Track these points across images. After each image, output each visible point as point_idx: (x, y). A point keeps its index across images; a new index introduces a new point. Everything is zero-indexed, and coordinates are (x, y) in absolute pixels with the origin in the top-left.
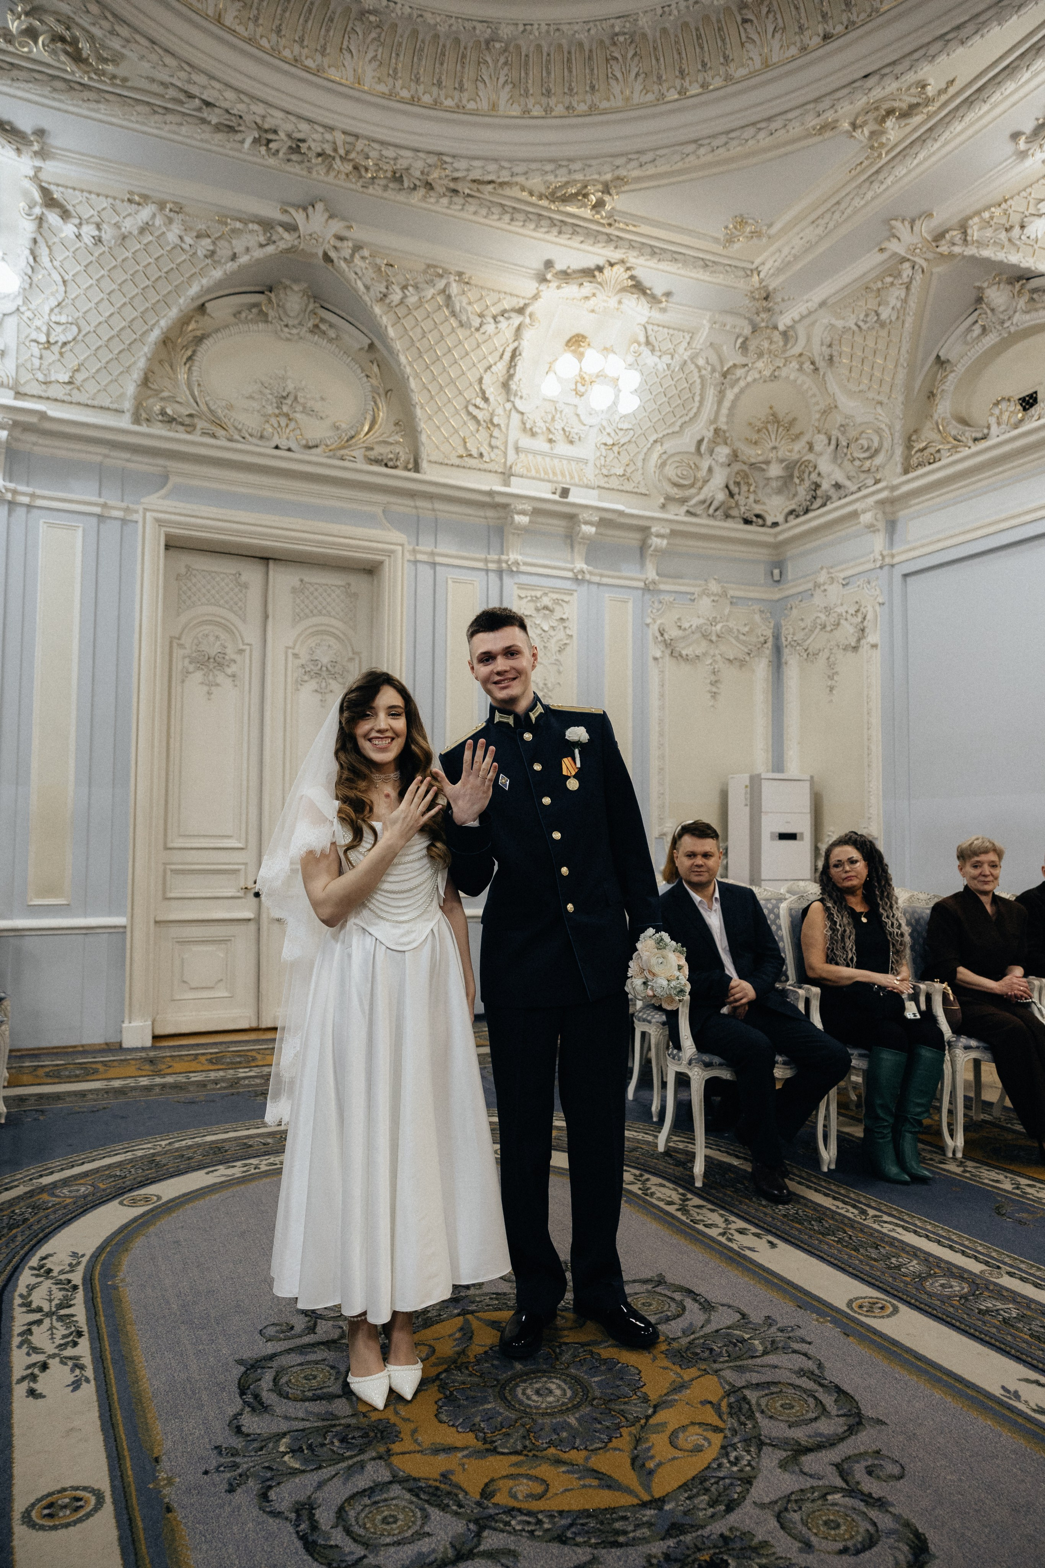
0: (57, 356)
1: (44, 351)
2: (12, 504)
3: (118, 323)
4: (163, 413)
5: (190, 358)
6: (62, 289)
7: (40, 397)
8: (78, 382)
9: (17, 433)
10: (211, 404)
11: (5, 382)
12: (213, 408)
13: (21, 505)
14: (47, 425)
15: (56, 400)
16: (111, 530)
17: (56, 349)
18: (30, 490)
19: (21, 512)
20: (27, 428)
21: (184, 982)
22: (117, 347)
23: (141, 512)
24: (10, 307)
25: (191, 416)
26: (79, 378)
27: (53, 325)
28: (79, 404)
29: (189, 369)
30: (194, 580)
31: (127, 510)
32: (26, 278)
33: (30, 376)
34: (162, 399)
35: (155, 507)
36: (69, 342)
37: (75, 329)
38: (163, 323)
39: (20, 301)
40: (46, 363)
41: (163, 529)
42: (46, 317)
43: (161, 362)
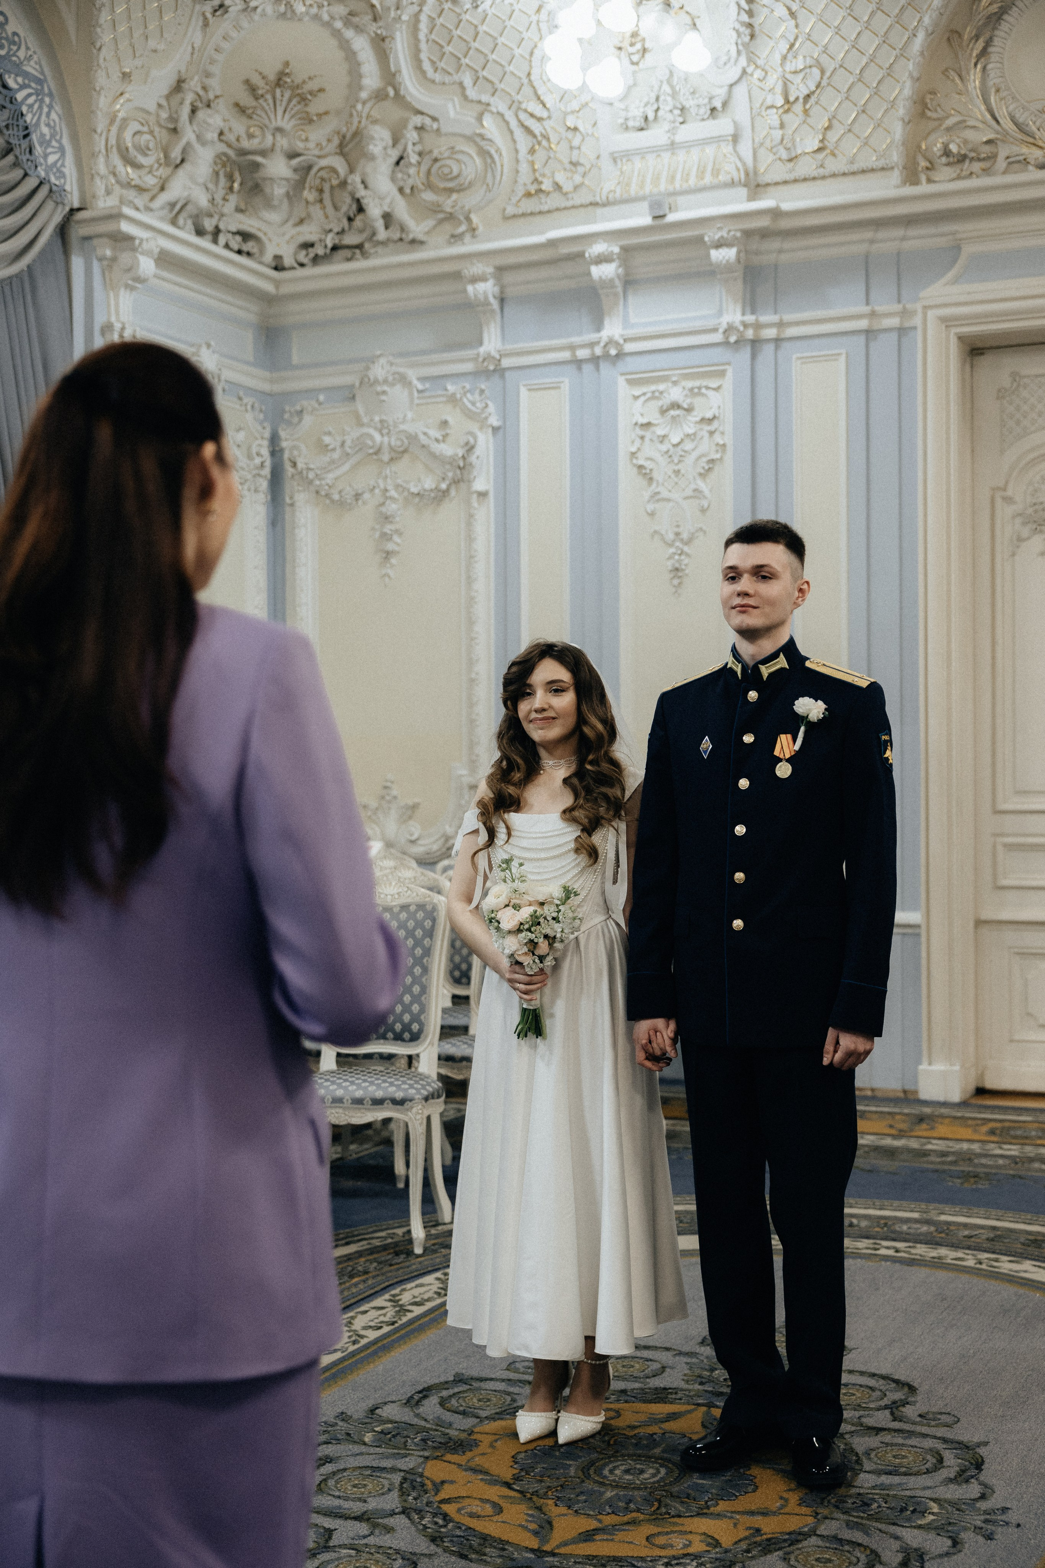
0: (801, 116)
1: (786, 117)
2: (756, 344)
3: (870, 44)
4: (947, 153)
5: (984, 52)
6: (793, 22)
7: (785, 182)
8: (830, 145)
9: (754, 245)
10: (1017, 116)
11: (736, 179)
12: (1021, 120)
13: (768, 341)
14: (785, 224)
15: (805, 180)
16: (885, 345)
17: (798, 108)
18: (774, 318)
19: (768, 350)
20: (764, 234)
21: (1029, 1014)
22: (874, 75)
23: (920, 310)
24: (734, 73)
25: (989, 142)
26: (833, 137)
27: (788, 76)
28: (834, 175)
29: (984, 69)
30: (1025, 393)
31: (905, 313)
32: (742, 29)
33: (771, 157)
34: (948, 129)
35: (939, 301)
36: (813, 92)
37: (816, 72)
38: (927, 20)
39: (743, 62)
40: (789, 131)
41: (954, 330)
42: (780, 69)
43: (945, 72)
